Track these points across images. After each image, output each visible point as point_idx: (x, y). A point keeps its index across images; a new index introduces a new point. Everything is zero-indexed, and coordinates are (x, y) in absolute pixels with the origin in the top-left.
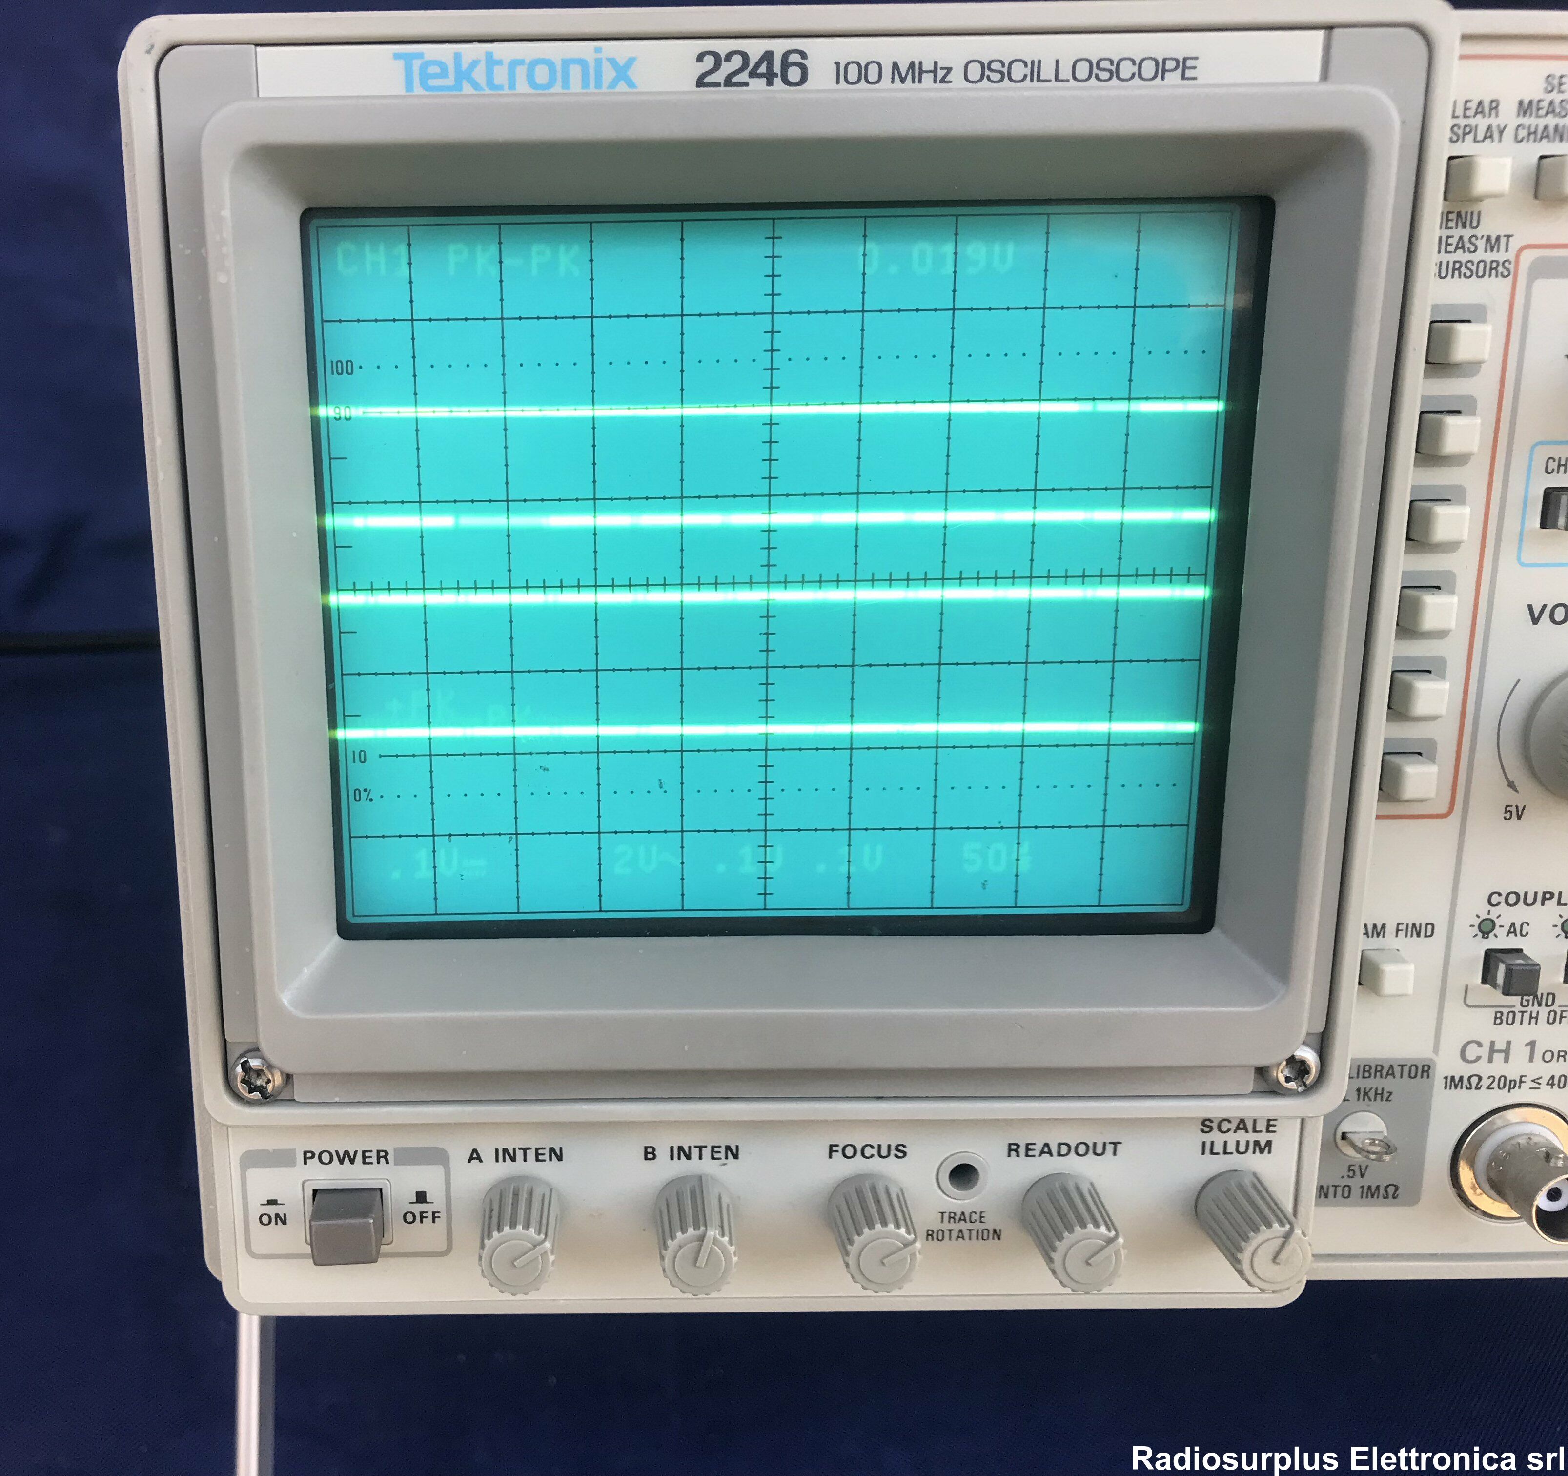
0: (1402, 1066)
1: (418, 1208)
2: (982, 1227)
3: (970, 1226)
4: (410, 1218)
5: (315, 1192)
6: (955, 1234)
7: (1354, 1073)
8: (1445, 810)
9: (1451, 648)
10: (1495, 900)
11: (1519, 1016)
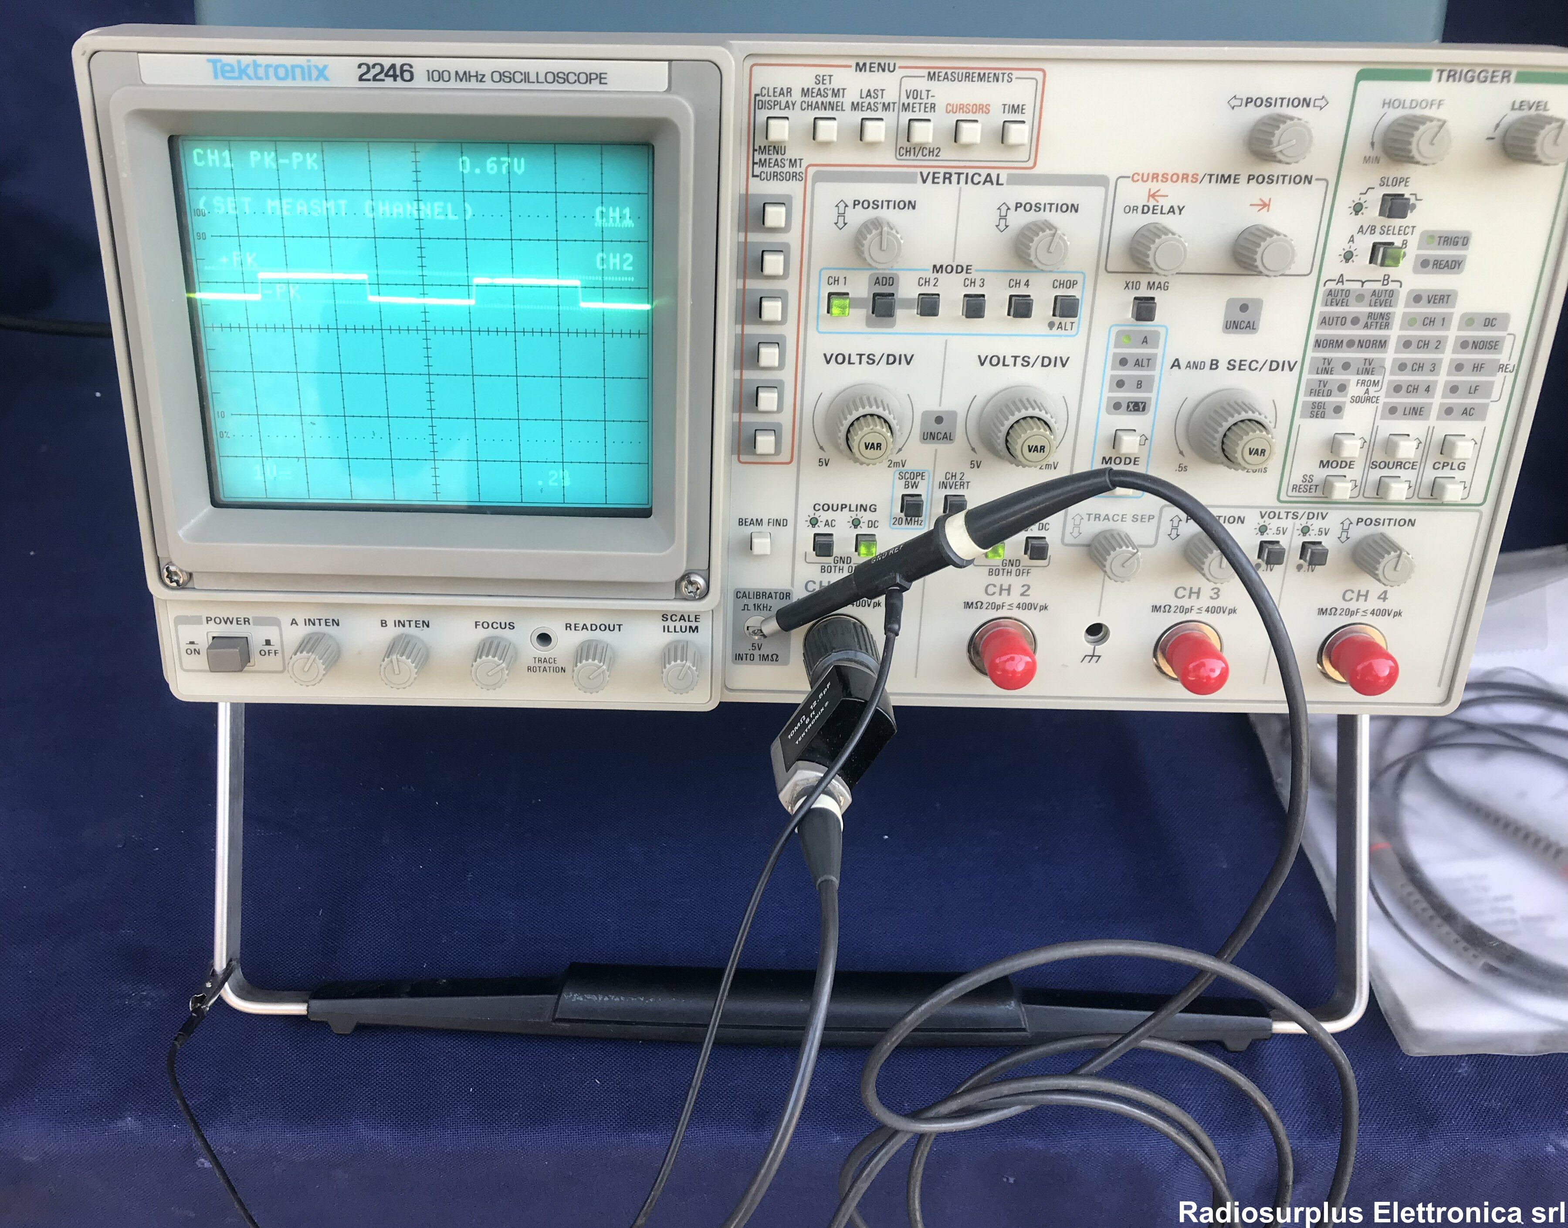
0: (776, 593)
1: (267, 648)
2: (555, 666)
3: (549, 665)
4: (263, 652)
5: (213, 637)
6: (542, 669)
7: (751, 596)
8: (789, 460)
9: (787, 376)
10: (817, 507)
11: (833, 568)
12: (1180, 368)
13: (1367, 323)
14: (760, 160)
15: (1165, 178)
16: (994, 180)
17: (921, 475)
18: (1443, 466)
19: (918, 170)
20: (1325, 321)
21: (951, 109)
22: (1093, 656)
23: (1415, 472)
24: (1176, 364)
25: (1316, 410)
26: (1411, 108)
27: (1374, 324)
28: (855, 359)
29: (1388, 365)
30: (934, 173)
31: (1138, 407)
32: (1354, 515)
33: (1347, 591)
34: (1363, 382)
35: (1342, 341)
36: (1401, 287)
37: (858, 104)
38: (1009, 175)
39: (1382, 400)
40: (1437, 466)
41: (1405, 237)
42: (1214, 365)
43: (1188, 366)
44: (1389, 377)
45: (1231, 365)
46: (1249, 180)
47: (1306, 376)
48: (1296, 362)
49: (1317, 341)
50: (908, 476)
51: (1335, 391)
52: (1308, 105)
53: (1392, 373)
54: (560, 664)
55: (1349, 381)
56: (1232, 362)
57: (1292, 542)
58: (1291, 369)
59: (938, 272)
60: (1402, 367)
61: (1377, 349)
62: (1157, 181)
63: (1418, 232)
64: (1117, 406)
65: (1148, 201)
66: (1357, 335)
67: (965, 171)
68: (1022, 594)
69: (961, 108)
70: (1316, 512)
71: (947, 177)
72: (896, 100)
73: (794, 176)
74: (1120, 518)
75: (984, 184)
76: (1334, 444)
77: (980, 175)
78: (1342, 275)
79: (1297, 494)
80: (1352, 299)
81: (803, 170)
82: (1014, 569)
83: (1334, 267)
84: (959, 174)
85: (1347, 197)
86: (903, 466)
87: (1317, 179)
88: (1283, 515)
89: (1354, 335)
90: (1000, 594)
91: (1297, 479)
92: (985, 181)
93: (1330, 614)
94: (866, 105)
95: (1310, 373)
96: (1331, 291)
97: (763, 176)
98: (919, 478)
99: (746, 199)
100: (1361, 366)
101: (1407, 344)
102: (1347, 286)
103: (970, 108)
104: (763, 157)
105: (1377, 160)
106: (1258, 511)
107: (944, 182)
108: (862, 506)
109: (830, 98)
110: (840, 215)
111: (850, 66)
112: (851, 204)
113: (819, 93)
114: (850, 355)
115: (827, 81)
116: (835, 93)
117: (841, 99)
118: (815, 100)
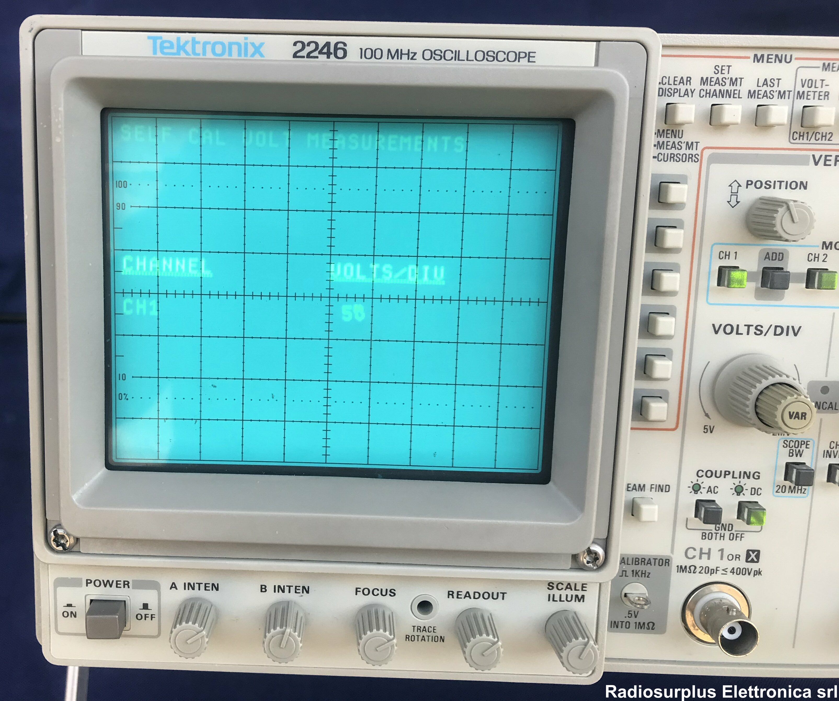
0: (655, 559)
1: (144, 612)
2: (434, 635)
3: (428, 634)
4: (139, 617)
5: (92, 601)
6: (420, 638)
7: (630, 562)
8: (675, 427)
9: (675, 345)
10: (700, 474)
11: (714, 535)
14: (658, 142)
17: (807, 443)
19: (811, 153)
28: (743, 330)
30: (826, 156)
37: (755, 91)
50: (792, 444)
54: (439, 633)
59: (827, 248)
72: (792, 89)
73: (690, 158)
81: (699, 152)
94: (762, 92)
97: (661, 157)
98: (803, 447)
104: (661, 140)
107: (834, 165)
108: (745, 472)
109: (727, 87)
110: (733, 194)
111: (749, 58)
112: (744, 184)
113: (717, 82)
114: (738, 326)
115: (725, 71)
116: (733, 82)
117: (738, 88)
118: (713, 88)
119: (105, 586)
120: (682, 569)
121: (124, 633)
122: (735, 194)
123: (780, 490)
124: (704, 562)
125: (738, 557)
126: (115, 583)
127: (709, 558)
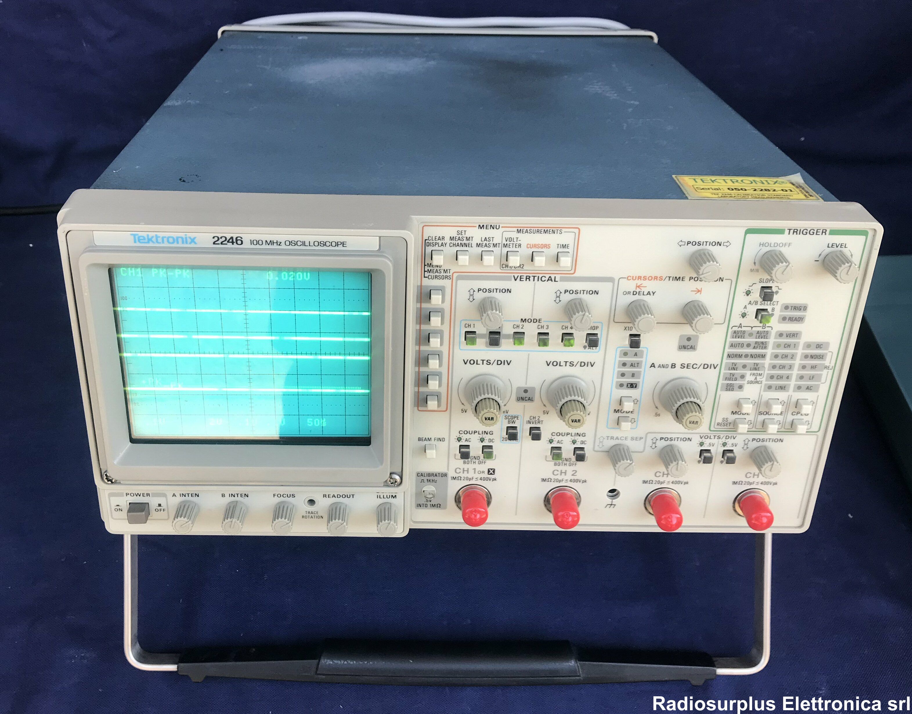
0: (439, 474)
1: (159, 508)
2: (317, 515)
3: (314, 515)
4: (157, 510)
5: (130, 503)
6: (310, 517)
7: (426, 475)
8: (445, 409)
9: (444, 370)
10: (461, 432)
11: (470, 462)
12: (655, 367)
13: (755, 346)
14: (428, 270)
15: (645, 278)
16: (553, 279)
17: (517, 417)
18: (797, 414)
19: (513, 275)
20: (732, 346)
21: (529, 246)
22: (611, 505)
23: (782, 417)
24: (653, 365)
25: (729, 387)
26: (774, 246)
27: (759, 347)
28: (480, 362)
29: (766, 366)
30: (521, 276)
31: (632, 386)
32: (751, 437)
33: (748, 473)
34: (754, 374)
35: (742, 355)
36: (772, 329)
37: (480, 244)
38: (561, 277)
39: (764, 382)
40: (794, 414)
41: (774, 306)
42: (673, 366)
43: (659, 366)
44: (767, 372)
45: (683, 366)
46: (690, 279)
47: (723, 371)
48: (717, 365)
49: (728, 355)
50: (509, 417)
51: (739, 378)
52: (720, 245)
53: (768, 370)
54: (320, 514)
55: (746, 373)
56: (683, 365)
57: (717, 450)
58: (715, 368)
59: (523, 322)
60: (774, 367)
61: (760, 359)
62: (641, 280)
63: (780, 304)
64: (621, 385)
65: (636, 289)
66: (750, 352)
67: (537, 275)
68: (573, 475)
69: (535, 246)
70: (730, 436)
71: (527, 278)
72: (500, 242)
73: (446, 277)
74: (624, 438)
75: (547, 281)
76: (738, 404)
77: (545, 277)
78: (741, 324)
79: (720, 427)
80: (746, 335)
81: (451, 274)
82: (568, 462)
83: (736, 320)
84: (534, 277)
85: (742, 287)
86: (507, 413)
87: (726, 279)
88: (712, 437)
89: (747, 352)
90: (561, 475)
91: (719, 420)
92: (548, 280)
93: (739, 484)
94: (484, 244)
95: (725, 370)
96: (735, 331)
97: (430, 277)
98: (516, 419)
99: (421, 287)
100: (752, 367)
101: (776, 356)
102: (744, 329)
103: (540, 246)
104: (430, 269)
105: (757, 271)
106: (699, 435)
107: (526, 280)
108: (485, 432)
109: (465, 241)
110: (471, 295)
111: (476, 227)
112: (476, 290)
113: (459, 239)
114: (477, 360)
115: (463, 233)
116: (468, 239)
117: (471, 242)
118: (457, 242)
119: (137, 496)
120: (454, 478)
121: (149, 518)
122: (472, 295)
123: (504, 440)
124: (465, 475)
125: (483, 472)
126: (142, 495)
127: (468, 473)
